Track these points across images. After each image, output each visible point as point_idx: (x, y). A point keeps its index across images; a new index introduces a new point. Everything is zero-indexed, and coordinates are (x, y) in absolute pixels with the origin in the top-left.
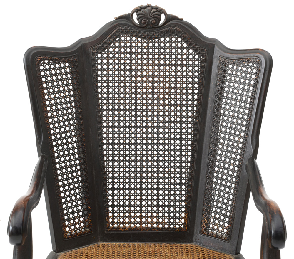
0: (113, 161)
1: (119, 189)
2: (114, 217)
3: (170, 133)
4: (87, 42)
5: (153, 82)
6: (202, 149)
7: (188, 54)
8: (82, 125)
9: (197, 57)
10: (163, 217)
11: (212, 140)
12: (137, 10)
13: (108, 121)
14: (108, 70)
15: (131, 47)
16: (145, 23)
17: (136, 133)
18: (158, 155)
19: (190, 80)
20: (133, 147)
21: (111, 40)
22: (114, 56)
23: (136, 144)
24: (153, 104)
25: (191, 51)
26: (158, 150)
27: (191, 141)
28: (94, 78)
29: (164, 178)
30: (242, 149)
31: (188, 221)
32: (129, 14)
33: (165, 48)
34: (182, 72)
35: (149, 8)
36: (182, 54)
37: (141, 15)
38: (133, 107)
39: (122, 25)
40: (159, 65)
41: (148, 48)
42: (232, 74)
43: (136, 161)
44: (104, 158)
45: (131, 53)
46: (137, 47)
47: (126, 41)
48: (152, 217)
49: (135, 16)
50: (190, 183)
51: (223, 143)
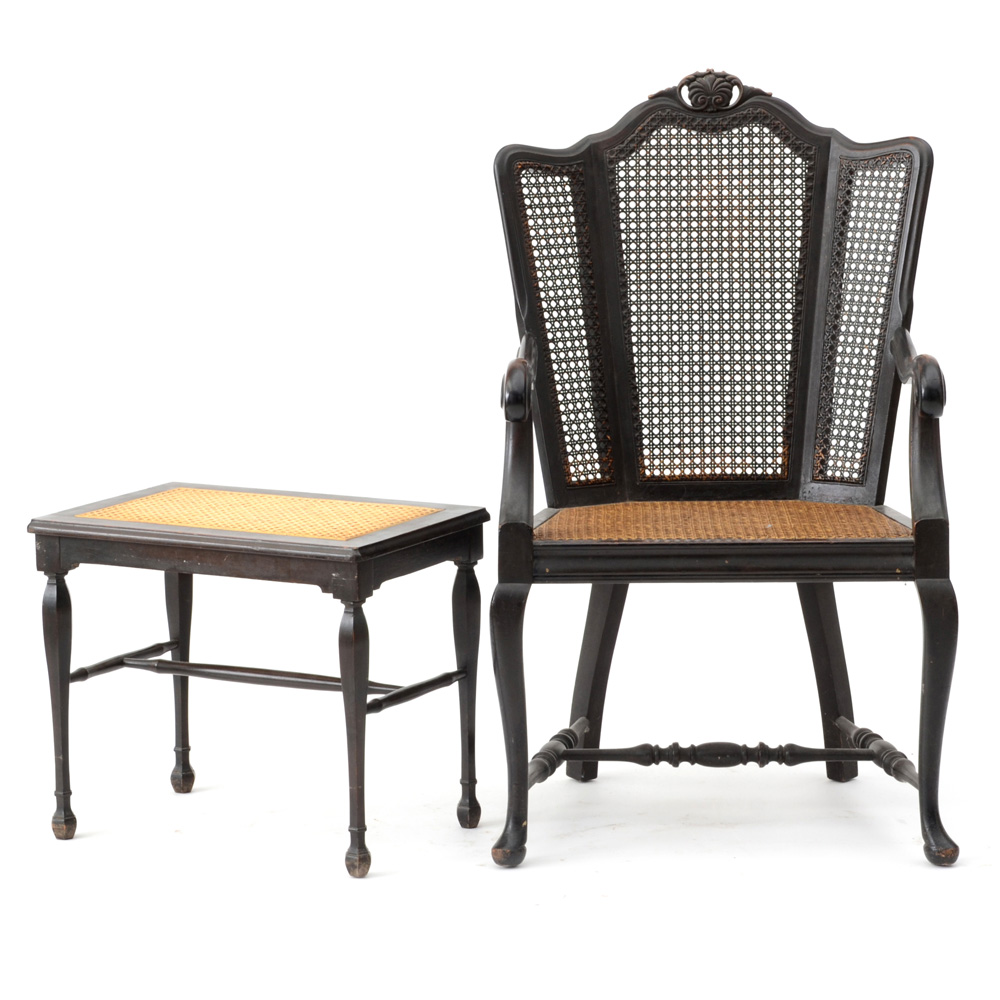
0: (651, 354)
1: (661, 405)
2: (652, 457)
3: (752, 301)
4: (600, 140)
5: (720, 209)
6: (812, 327)
7: (783, 157)
8: (593, 287)
9: (799, 161)
10: (743, 455)
11: (830, 309)
12: (689, 81)
13: (639, 282)
14: (637, 189)
15: (679, 147)
16: (703, 103)
17: (690, 301)
18: (732, 342)
19: (788, 202)
20: (685, 328)
21: (643, 134)
22: (648, 164)
23: (690, 322)
24: (720, 249)
25: (787, 151)
26: (731, 331)
27: (792, 314)
28: (613, 204)
29: (743, 383)
30: (884, 306)
31: (788, 460)
32: (675, 88)
33: (741, 146)
34: (772, 188)
35: (711, 76)
36: (772, 157)
37: (696, 89)
38: (685, 255)
39: (662, 108)
40: (730, 177)
41: (710, 146)
42: (862, 185)
43: (691, 353)
44: (632, 349)
45: (679, 158)
46: (689, 146)
47: (669, 137)
48: (723, 455)
49: (685, 92)
50: (791, 391)
51: (851, 310)
